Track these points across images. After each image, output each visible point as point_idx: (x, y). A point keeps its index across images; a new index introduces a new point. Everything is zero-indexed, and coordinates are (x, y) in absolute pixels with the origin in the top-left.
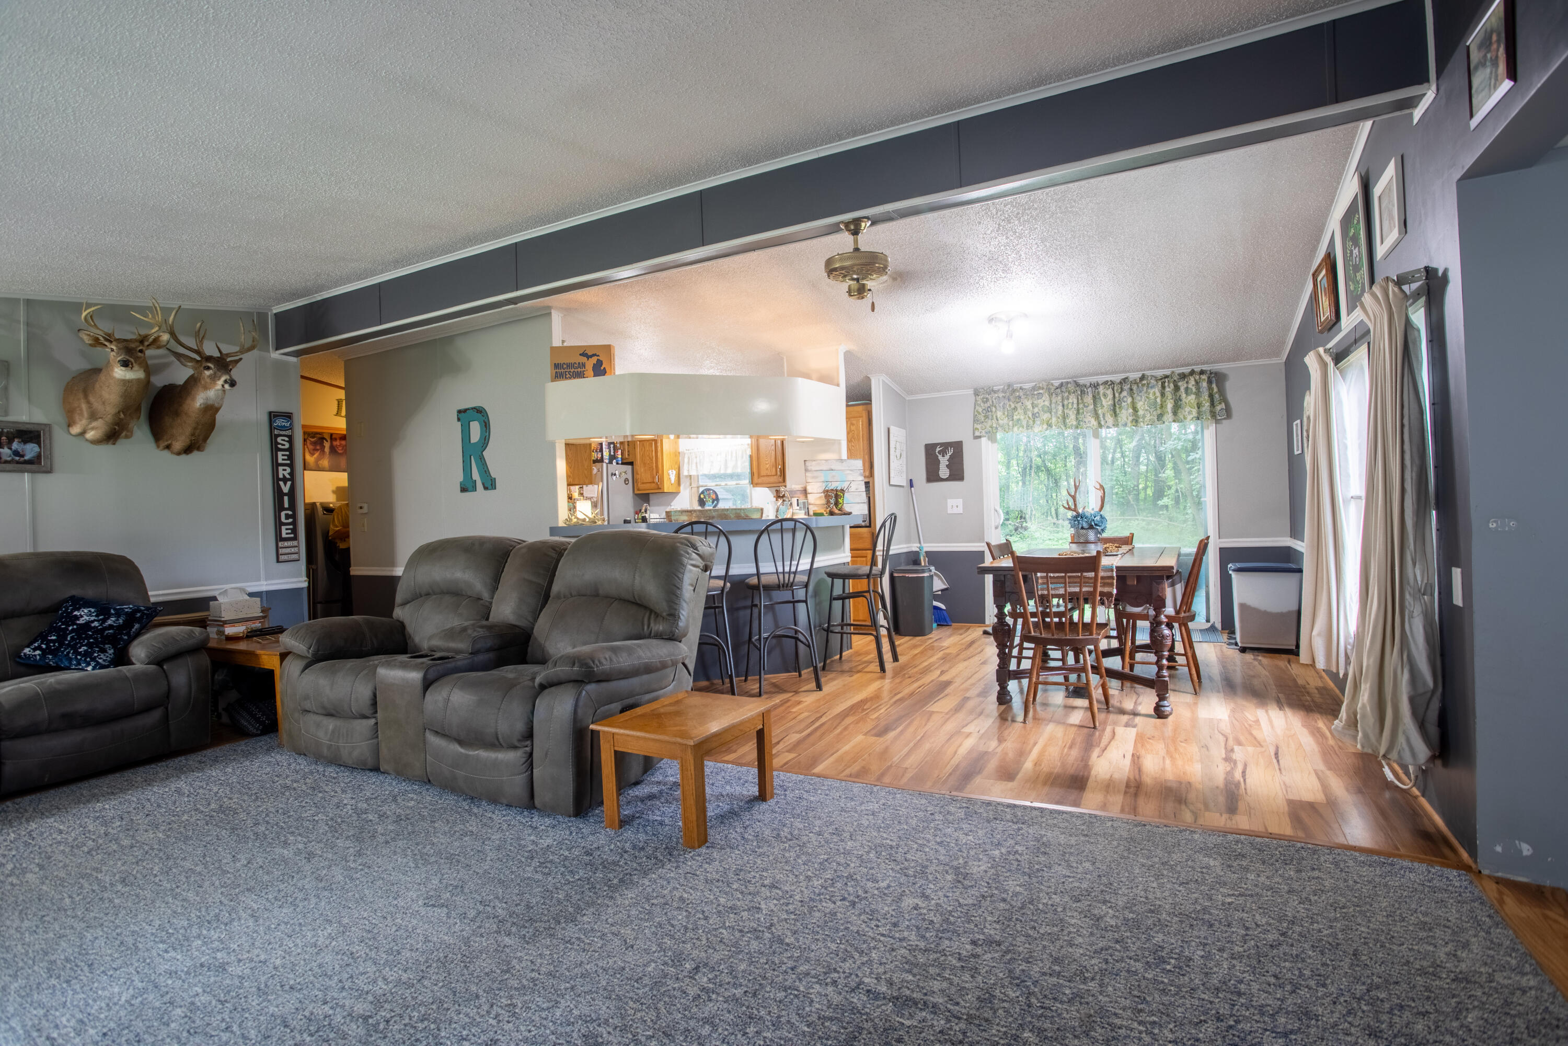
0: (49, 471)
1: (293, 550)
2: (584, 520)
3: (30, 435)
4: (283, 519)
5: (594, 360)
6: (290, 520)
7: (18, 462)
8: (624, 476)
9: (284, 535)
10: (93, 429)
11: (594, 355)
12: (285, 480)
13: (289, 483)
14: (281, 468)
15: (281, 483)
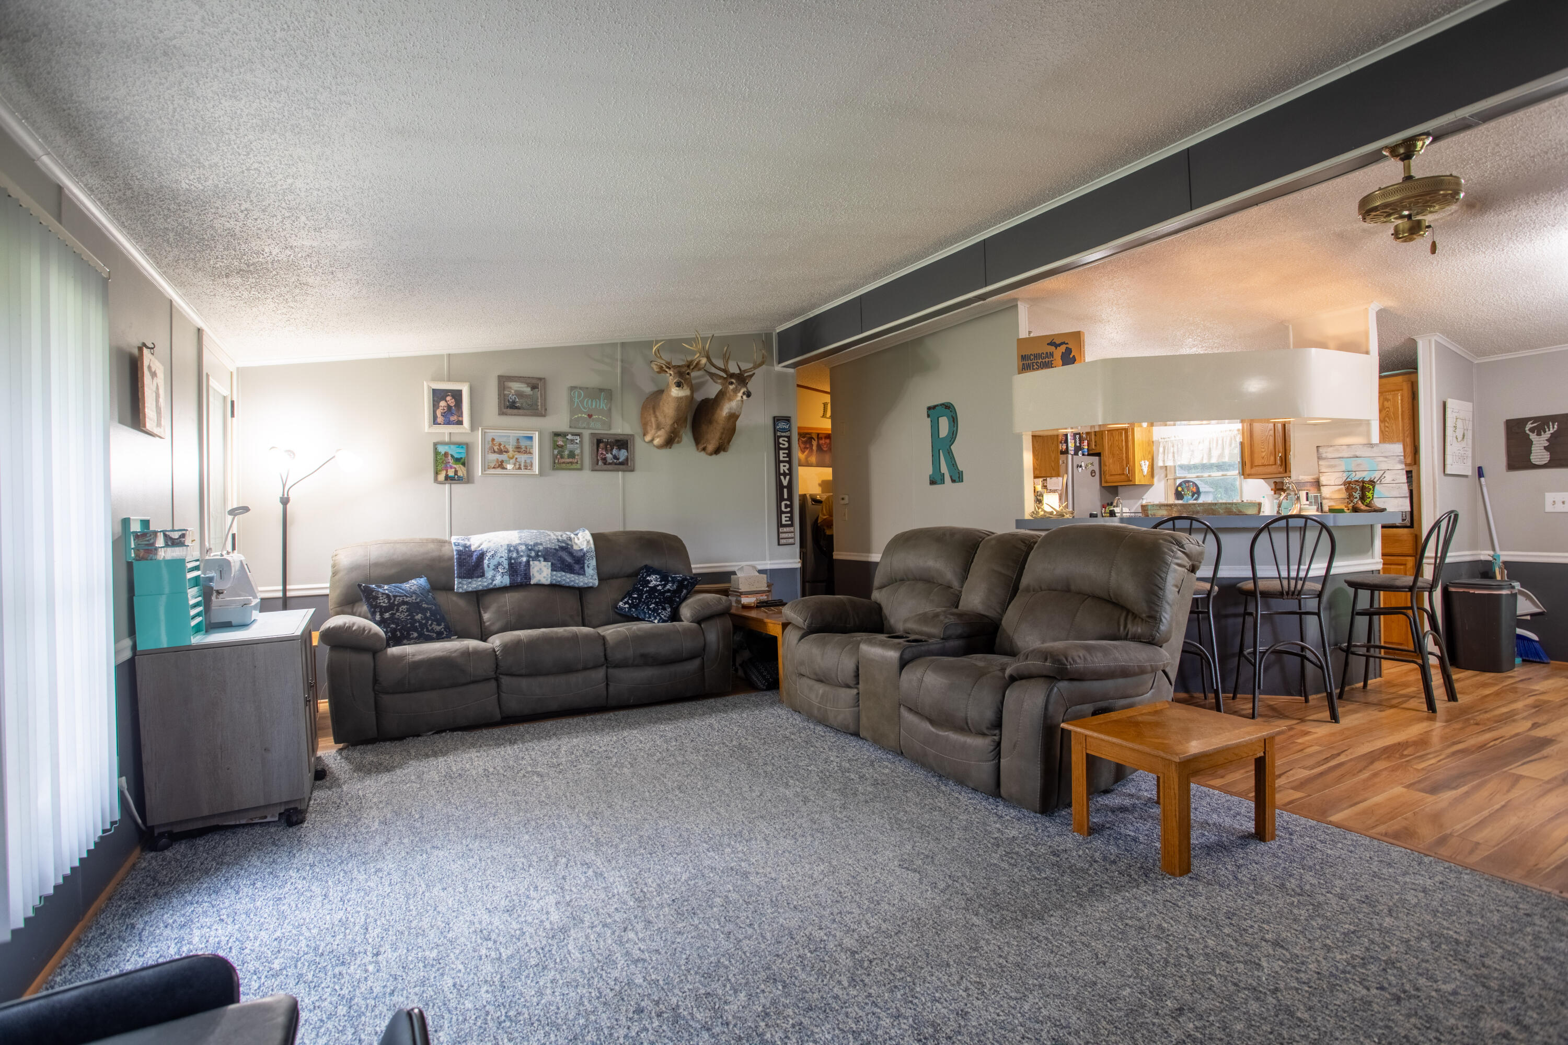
0: (632, 470)
1: (790, 535)
2: (1051, 513)
3: (623, 443)
4: (783, 509)
5: (1062, 349)
6: (789, 509)
7: (616, 464)
8: (1090, 468)
9: (784, 522)
10: (658, 437)
11: (1063, 343)
12: (785, 475)
13: (788, 477)
14: (782, 465)
15: (782, 477)
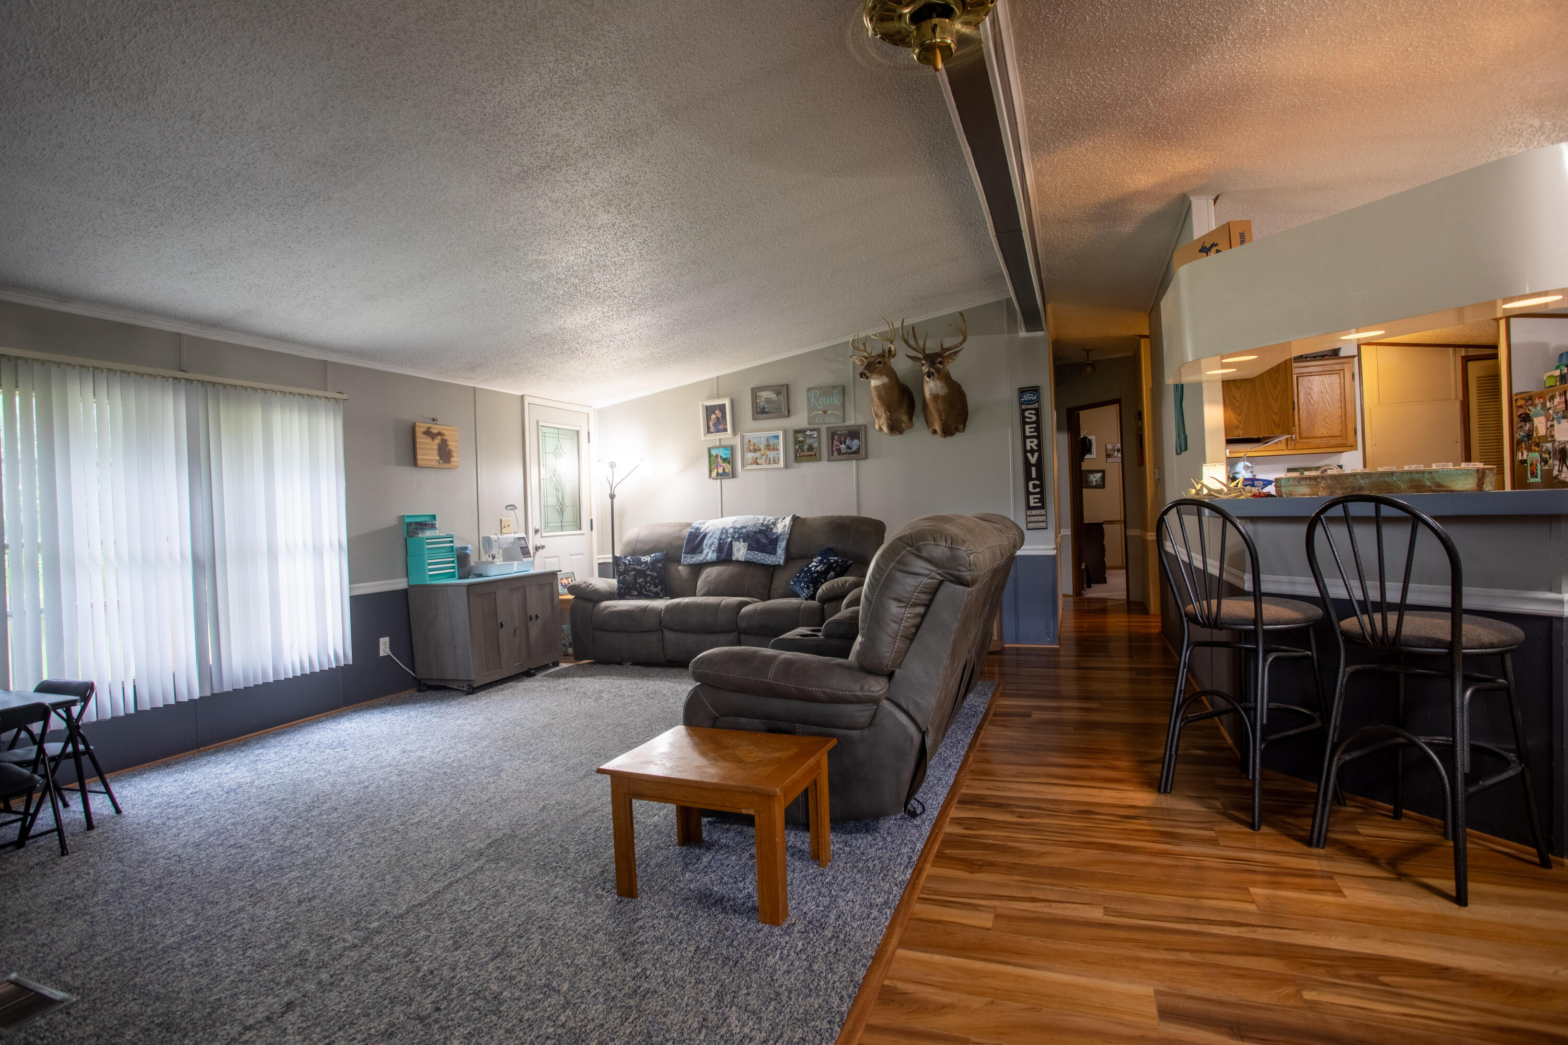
0: (866, 457)
1: (1040, 518)
3: (854, 434)
4: (1031, 489)
6: (1038, 490)
7: (849, 453)
9: (1032, 504)
11: (1213, 245)
12: (1032, 451)
13: (1036, 454)
14: (1028, 441)
15: (1029, 455)
